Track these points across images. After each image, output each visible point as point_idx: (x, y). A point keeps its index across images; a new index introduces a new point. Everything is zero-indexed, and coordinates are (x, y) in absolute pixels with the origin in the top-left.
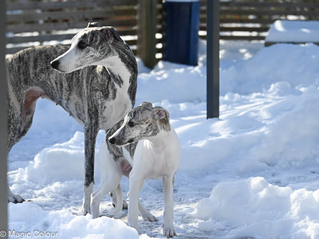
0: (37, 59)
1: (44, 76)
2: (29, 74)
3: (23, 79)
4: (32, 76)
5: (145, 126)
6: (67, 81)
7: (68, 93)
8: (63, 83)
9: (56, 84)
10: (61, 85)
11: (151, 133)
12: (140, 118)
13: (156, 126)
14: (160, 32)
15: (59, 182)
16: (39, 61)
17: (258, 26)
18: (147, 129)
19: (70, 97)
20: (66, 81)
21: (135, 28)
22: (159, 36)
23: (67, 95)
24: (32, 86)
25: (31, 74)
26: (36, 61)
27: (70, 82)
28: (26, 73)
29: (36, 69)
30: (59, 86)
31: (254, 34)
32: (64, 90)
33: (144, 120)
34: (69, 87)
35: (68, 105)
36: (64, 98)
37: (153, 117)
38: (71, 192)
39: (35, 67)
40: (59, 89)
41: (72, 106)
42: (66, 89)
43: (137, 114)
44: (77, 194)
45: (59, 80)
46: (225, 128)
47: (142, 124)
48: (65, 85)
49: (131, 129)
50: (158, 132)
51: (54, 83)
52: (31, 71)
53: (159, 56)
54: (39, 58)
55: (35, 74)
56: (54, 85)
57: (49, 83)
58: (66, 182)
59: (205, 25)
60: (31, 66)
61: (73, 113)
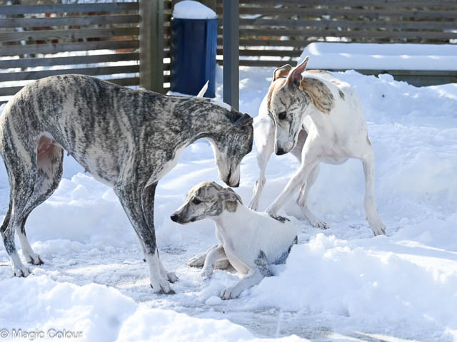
0: (42, 98)
1: (52, 119)
2: (37, 117)
3: (29, 123)
4: (40, 119)
5: (210, 205)
6: (83, 129)
7: (84, 145)
8: (76, 132)
9: (66, 131)
10: (73, 133)
11: (215, 211)
12: (206, 195)
13: (222, 206)
14: (168, 55)
15: (39, 242)
16: (43, 100)
17: (291, 49)
18: (212, 208)
19: (87, 150)
20: (81, 129)
21: (138, 50)
22: (167, 61)
23: (82, 147)
24: (42, 131)
25: (39, 117)
26: (40, 101)
27: (87, 131)
28: (32, 115)
29: (43, 110)
30: (69, 135)
31: (286, 59)
32: (77, 140)
33: (210, 198)
34: (86, 136)
35: (84, 160)
36: (78, 151)
37: (220, 196)
38: (55, 254)
39: (41, 108)
40: (70, 138)
41: (91, 161)
42: (80, 139)
43: (203, 191)
44: (62, 255)
45: (69, 127)
46: (246, 173)
47: (208, 202)
48: (80, 134)
49: (195, 206)
50: (221, 212)
51: (63, 130)
52: (38, 113)
53: (167, 85)
54: (43, 96)
55: (43, 116)
56: (64, 132)
57: (58, 128)
58: (48, 241)
59: (221, 47)
60: (35, 107)
61: (90, 169)
